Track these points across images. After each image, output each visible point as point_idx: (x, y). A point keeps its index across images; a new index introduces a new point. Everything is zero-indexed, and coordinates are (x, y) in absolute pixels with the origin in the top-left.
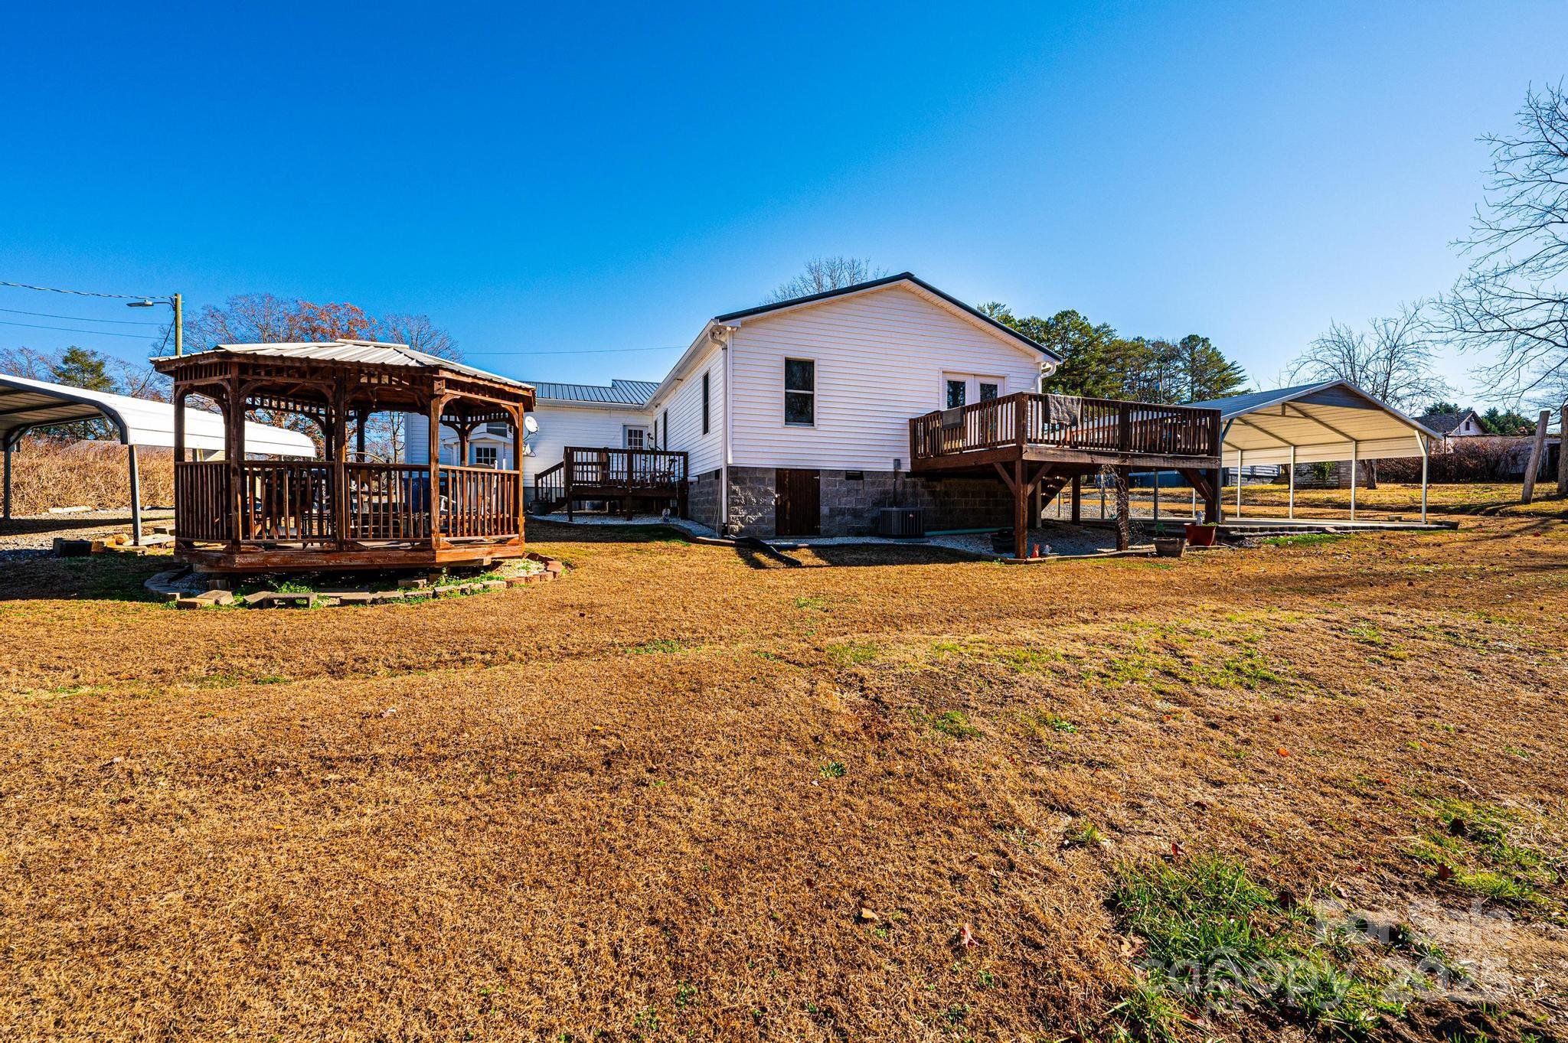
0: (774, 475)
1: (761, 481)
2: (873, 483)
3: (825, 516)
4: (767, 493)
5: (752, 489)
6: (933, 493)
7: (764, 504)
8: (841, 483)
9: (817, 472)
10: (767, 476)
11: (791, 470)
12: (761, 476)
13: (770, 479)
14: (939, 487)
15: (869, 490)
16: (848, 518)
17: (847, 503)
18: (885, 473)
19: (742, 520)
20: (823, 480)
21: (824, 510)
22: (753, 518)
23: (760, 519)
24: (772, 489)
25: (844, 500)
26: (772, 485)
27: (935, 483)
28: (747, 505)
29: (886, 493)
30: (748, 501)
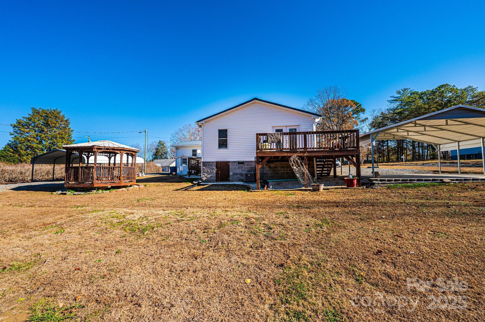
0: (215, 164)
1: (211, 165)
2: (247, 165)
3: (231, 175)
4: (213, 169)
5: (209, 168)
6: (270, 167)
7: (212, 172)
8: (236, 165)
9: (229, 162)
10: (213, 164)
11: (220, 162)
12: (211, 164)
13: (214, 165)
14: (272, 165)
15: (246, 166)
16: (239, 176)
17: (239, 171)
18: (251, 161)
19: (206, 177)
20: (230, 164)
21: (231, 173)
22: (209, 176)
23: (211, 177)
24: (215, 168)
25: (237, 170)
26: (214, 166)
27: (271, 164)
28: (207, 172)
29: (252, 168)
30: (208, 171)
